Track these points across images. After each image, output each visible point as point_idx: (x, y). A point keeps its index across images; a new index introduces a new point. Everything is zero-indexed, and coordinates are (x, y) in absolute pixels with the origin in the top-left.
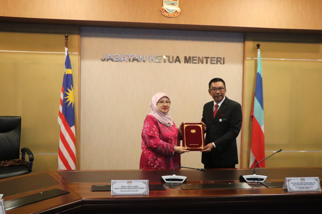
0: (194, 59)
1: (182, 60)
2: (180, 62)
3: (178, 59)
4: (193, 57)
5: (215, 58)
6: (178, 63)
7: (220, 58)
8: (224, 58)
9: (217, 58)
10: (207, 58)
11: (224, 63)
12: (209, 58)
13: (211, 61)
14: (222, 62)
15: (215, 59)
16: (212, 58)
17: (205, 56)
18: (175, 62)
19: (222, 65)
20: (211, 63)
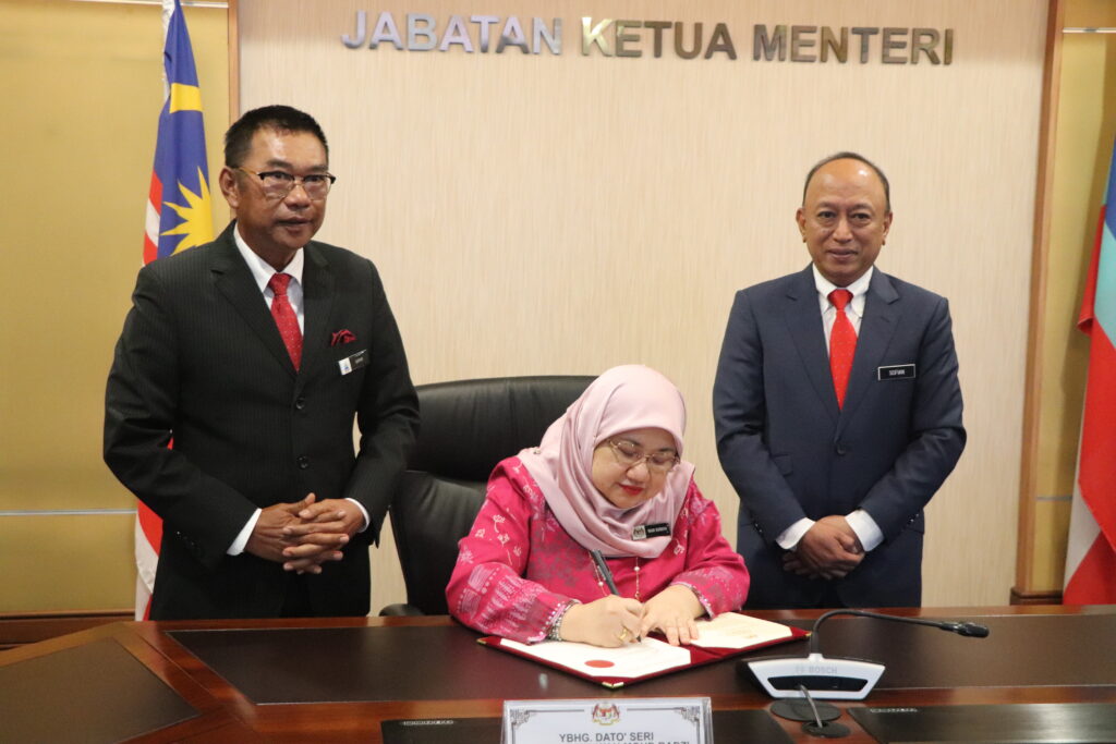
0: (804, 36)
1: (743, 41)
2: (733, 56)
3: (720, 41)
4: (797, 30)
5: (903, 32)
6: (720, 57)
7: (932, 34)
8: (949, 35)
9: (917, 33)
10: (865, 33)
11: (948, 62)
12: (874, 31)
13: (887, 45)
14: (940, 51)
15: (907, 39)
16: (888, 32)
17: (856, 25)
18: (708, 56)
19: (941, 67)
20: (886, 60)
